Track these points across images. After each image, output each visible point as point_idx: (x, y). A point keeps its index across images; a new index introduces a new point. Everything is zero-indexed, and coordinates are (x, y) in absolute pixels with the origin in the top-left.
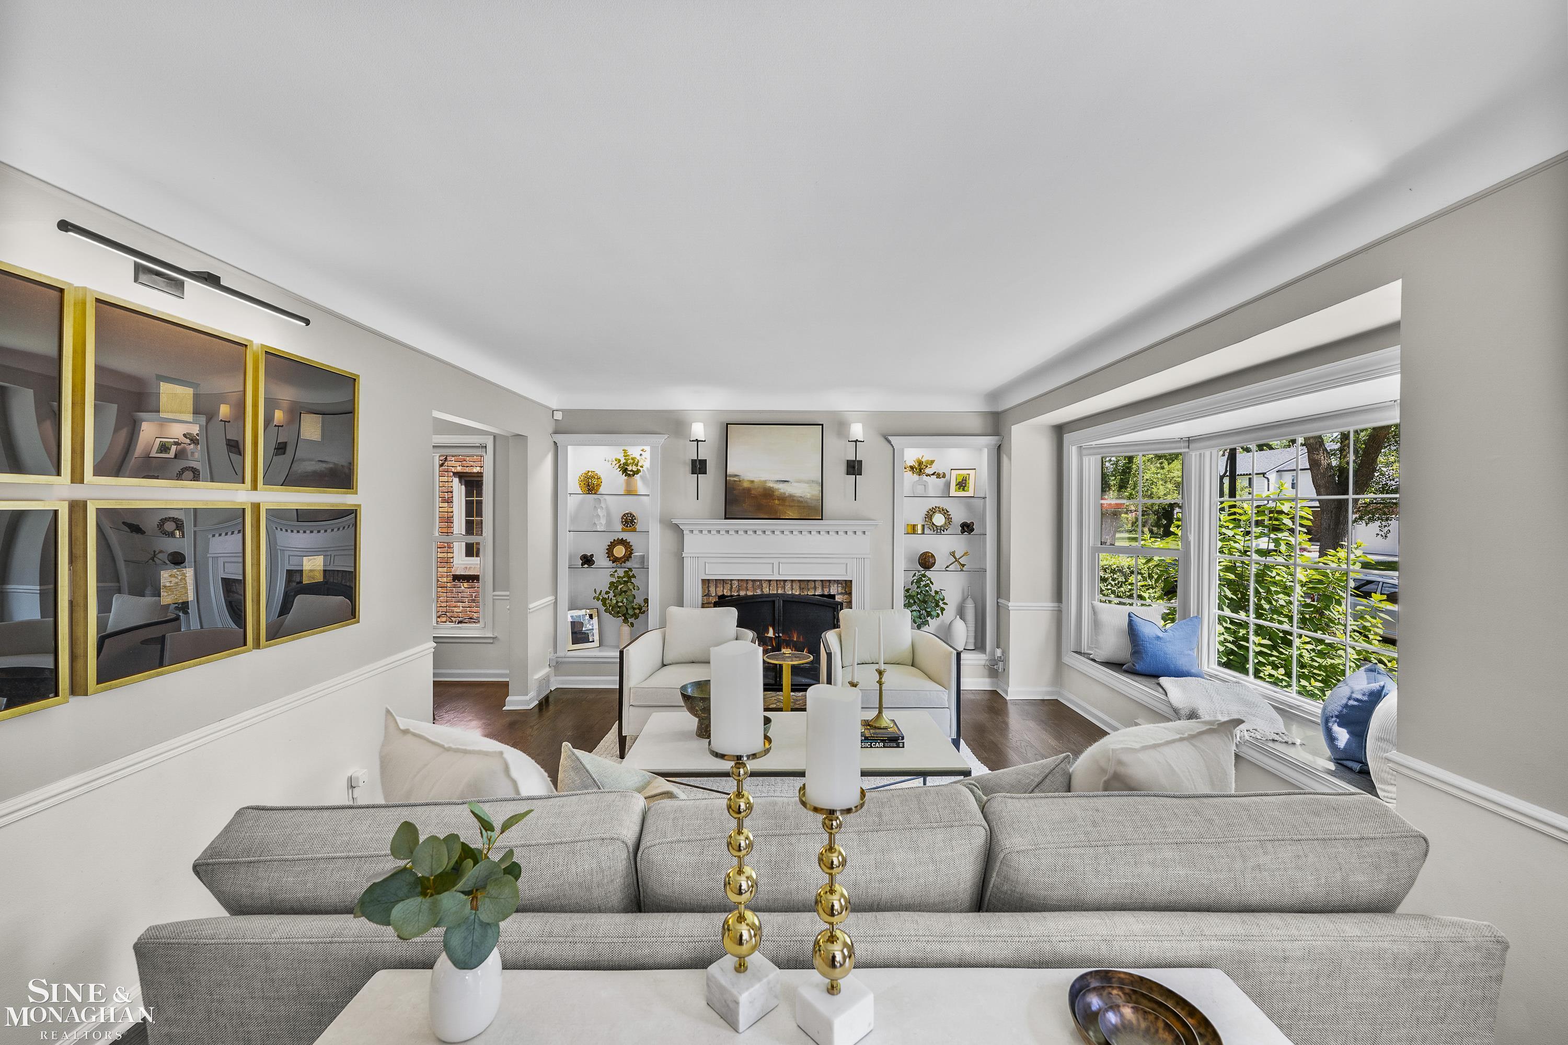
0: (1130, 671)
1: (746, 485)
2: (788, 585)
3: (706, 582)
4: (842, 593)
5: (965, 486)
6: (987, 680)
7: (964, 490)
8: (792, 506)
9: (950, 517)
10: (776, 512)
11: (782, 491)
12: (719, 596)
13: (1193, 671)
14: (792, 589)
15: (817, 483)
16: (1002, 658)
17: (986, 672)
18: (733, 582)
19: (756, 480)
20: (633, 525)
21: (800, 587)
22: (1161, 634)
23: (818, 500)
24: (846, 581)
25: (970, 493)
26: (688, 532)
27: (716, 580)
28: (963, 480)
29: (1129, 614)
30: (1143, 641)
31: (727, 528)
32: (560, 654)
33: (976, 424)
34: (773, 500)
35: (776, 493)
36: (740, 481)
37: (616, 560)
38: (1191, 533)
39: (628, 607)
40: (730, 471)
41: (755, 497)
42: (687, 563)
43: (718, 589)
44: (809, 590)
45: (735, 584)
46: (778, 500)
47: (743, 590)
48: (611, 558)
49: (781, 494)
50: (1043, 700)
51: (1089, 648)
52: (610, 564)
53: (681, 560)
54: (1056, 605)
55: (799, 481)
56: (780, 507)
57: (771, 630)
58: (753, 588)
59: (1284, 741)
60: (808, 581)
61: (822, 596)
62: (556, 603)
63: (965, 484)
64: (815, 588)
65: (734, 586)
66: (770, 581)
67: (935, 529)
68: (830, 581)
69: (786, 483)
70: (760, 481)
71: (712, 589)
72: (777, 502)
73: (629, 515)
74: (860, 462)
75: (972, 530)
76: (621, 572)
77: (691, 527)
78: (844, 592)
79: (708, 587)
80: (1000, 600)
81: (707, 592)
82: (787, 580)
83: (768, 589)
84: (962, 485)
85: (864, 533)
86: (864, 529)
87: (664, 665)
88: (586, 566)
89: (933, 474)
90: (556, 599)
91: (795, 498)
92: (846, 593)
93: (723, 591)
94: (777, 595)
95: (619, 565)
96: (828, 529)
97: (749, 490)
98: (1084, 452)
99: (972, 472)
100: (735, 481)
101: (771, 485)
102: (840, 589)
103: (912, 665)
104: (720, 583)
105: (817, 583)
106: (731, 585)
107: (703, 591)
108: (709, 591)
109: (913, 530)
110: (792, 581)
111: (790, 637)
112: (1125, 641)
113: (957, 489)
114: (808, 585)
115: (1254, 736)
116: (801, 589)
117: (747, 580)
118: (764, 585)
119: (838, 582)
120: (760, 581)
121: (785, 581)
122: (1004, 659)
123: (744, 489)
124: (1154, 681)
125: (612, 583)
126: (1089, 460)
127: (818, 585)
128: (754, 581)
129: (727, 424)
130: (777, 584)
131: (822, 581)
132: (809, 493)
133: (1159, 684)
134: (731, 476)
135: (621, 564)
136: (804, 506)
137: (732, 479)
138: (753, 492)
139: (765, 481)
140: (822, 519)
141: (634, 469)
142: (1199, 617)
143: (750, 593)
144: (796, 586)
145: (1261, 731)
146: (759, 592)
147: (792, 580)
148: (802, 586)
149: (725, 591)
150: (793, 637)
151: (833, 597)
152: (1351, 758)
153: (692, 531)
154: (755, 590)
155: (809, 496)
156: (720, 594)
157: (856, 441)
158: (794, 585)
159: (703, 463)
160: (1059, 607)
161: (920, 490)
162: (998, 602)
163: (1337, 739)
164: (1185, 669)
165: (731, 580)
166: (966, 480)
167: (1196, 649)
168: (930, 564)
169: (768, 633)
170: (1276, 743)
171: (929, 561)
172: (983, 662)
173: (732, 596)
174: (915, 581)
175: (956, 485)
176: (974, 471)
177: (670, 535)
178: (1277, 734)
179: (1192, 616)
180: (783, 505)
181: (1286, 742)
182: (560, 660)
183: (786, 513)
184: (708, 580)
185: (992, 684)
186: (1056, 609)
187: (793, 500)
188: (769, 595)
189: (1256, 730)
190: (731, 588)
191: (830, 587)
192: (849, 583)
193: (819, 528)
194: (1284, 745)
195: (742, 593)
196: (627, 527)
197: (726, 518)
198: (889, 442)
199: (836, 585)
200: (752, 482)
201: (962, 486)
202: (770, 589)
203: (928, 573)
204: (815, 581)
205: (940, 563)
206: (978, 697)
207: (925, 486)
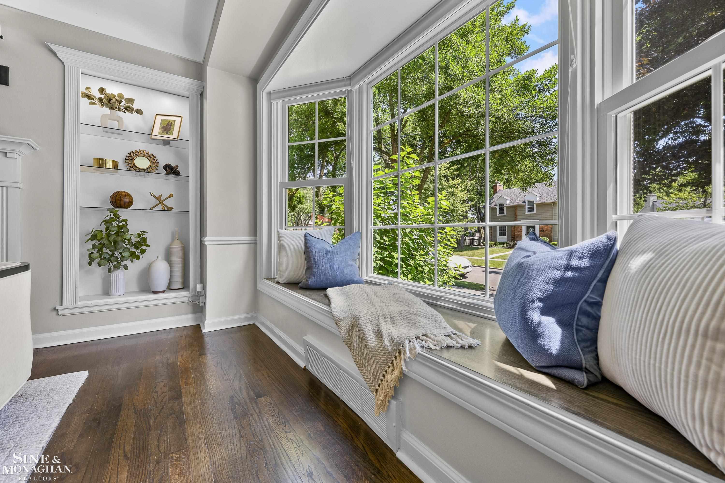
0: (304, 287)
5: (169, 130)
6: (190, 316)
7: (168, 134)
9: (154, 160)
13: (356, 279)
16: (203, 292)
17: (190, 309)
22: (329, 248)
25: (175, 137)
28: (167, 125)
29: (305, 234)
30: (314, 256)
38: (353, 160)
50: (241, 327)
51: (276, 272)
54: (253, 238)
59: (459, 345)
63: (170, 128)
67: (138, 170)
74: (6, 68)
80: (203, 239)
84: (167, 128)
98: (272, 96)
99: (178, 120)
112: (302, 260)
113: (161, 132)
115: (426, 345)
122: (203, 294)
124: (322, 293)
126: (277, 104)
133: (326, 296)
142: (359, 232)
145: (432, 336)
152: (565, 363)
160: (254, 240)
162: (201, 241)
163: (543, 336)
164: (349, 278)
166: (171, 125)
167: (358, 260)
170: (452, 350)
172: (186, 299)
174: (106, 221)
175: (160, 128)
176: (180, 118)
178: (448, 336)
179: (354, 232)
181: (463, 347)
185: (196, 319)
186: (253, 242)
189: (426, 335)
194: (460, 350)
201: (166, 130)
206: (170, 336)
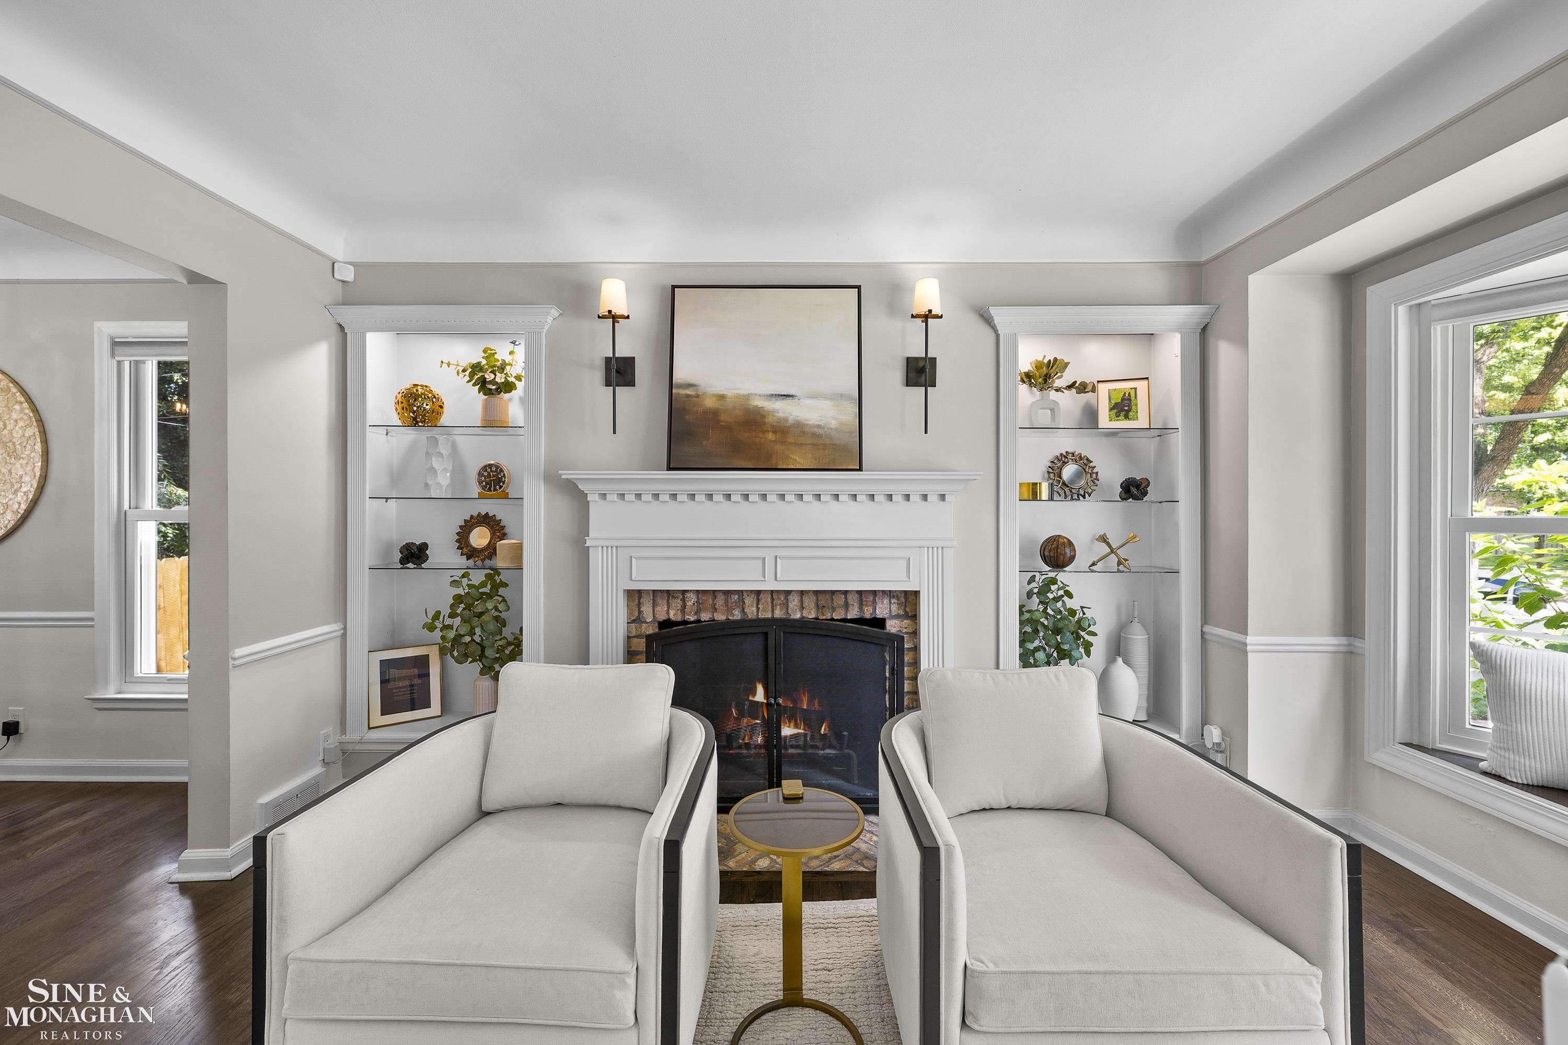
1: (709, 403)
2: (794, 602)
3: (635, 596)
4: (897, 617)
5: (1130, 410)
7: (1127, 417)
8: (802, 445)
9: (1095, 470)
10: (769, 457)
11: (781, 415)
12: (660, 623)
14: (802, 608)
15: (850, 398)
16: (1223, 745)
18: (688, 595)
19: (730, 393)
20: (501, 487)
21: (817, 605)
23: (851, 432)
24: (906, 592)
25: (1142, 422)
26: (596, 497)
27: (654, 591)
28: (1123, 399)
31: (674, 488)
32: (352, 735)
33: (1157, 283)
34: (764, 432)
35: (770, 420)
36: (698, 396)
37: (472, 554)
39: (486, 643)
40: (678, 376)
41: (729, 428)
42: (597, 559)
43: (658, 609)
44: (834, 609)
45: (691, 600)
46: (775, 432)
47: (706, 610)
48: (465, 550)
49: (780, 420)
51: (1445, 738)
52: (462, 561)
53: (583, 555)
54: (1343, 640)
55: (814, 396)
56: (778, 447)
57: (760, 690)
58: (727, 606)
60: (833, 592)
61: (860, 621)
62: (344, 636)
63: (1130, 406)
64: (846, 606)
65: (689, 604)
66: (758, 593)
67: (1068, 492)
68: (874, 593)
69: (789, 401)
70: (738, 396)
71: (647, 610)
72: (770, 436)
73: (494, 469)
74: (934, 360)
75: (1145, 493)
76: (478, 577)
77: (603, 488)
78: (901, 612)
79: (639, 605)
80: (1207, 629)
81: (636, 614)
82: (791, 591)
83: (754, 609)
84: (1123, 407)
85: (943, 497)
86: (942, 489)
87: (483, 814)
88: (410, 565)
89: (1070, 387)
90: (345, 628)
91: (807, 429)
92: (906, 616)
93: (668, 612)
94: (773, 620)
95: (479, 563)
96: (871, 489)
97: (714, 414)
98: (1437, 313)
99: (1141, 386)
100: (688, 396)
101: (759, 403)
102: (894, 608)
103: (1108, 814)
104: (662, 598)
105: (850, 597)
106: (683, 600)
107: (630, 613)
108: (640, 612)
109: (1033, 492)
110: (802, 593)
111: (794, 702)
113: (1113, 416)
114: (832, 600)
116: (818, 607)
117: (714, 591)
118: (748, 601)
119: (890, 594)
120: (740, 593)
121: (788, 593)
123: (705, 412)
125: (458, 599)
126: (1445, 330)
127: (853, 600)
128: (727, 593)
129: (674, 287)
130: (773, 599)
131: (860, 593)
132: (834, 418)
134: (680, 386)
135: (483, 561)
136: (825, 445)
137: (683, 392)
138: (723, 417)
139: (748, 397)
140: (860, 469)
141: (498, 380)
143: (720, 617)
144: (809, 602)
146: (737, 615)
147: (802, 591)
148: (822, 603)
149: (672, 613)
150: (804, 705)
151: (880, 623)
153: (604, 496)
154: (729, 610)
155: (834, 424)
156: (662, 617)
157: (927, 317)
158: (806, 599)
159: (629, 362)
160: (1350, 645)
161: (1044, 417)
162: (1203, 633)
165: (684, 592)
166: (1130, 400)
168: (1067, 559)
169: (754, 694)
171: (1065, 553)
173: (685, 622)
174: (1036, 591)
175: (1111, 410)
176: (1145, 382)
177: (563, 505)
180: (783, 443)
182: (350, 747)
183: (788, 457)
184: (640, 592)
187: (804, 433)
188: (758, 622)
190: (684, 606)
191: (874, 602)
192: (911, 598)
193: (854, 488)
195: (705, 616)
196: (490, 490)
197: (670, 468)
198: (988, 321)
199: (886, 601)
200: (722, 397)
201: (1122, 410)
202: (758, 609)
203: (1062, 577)
204: (846, 593)
205: (1082, 559)
207: (1052, 410)
